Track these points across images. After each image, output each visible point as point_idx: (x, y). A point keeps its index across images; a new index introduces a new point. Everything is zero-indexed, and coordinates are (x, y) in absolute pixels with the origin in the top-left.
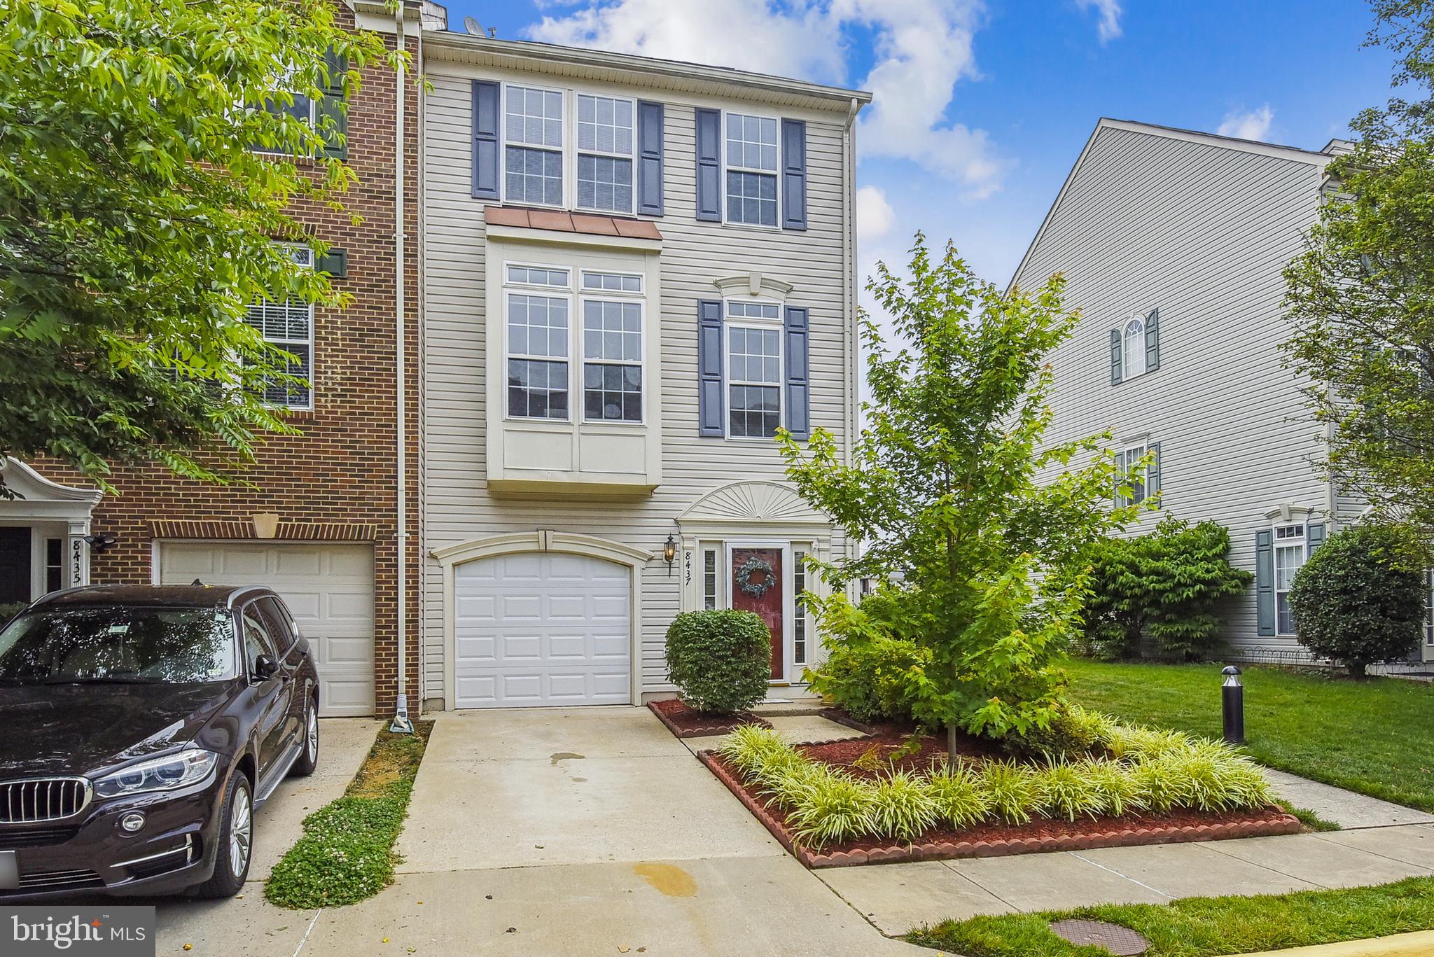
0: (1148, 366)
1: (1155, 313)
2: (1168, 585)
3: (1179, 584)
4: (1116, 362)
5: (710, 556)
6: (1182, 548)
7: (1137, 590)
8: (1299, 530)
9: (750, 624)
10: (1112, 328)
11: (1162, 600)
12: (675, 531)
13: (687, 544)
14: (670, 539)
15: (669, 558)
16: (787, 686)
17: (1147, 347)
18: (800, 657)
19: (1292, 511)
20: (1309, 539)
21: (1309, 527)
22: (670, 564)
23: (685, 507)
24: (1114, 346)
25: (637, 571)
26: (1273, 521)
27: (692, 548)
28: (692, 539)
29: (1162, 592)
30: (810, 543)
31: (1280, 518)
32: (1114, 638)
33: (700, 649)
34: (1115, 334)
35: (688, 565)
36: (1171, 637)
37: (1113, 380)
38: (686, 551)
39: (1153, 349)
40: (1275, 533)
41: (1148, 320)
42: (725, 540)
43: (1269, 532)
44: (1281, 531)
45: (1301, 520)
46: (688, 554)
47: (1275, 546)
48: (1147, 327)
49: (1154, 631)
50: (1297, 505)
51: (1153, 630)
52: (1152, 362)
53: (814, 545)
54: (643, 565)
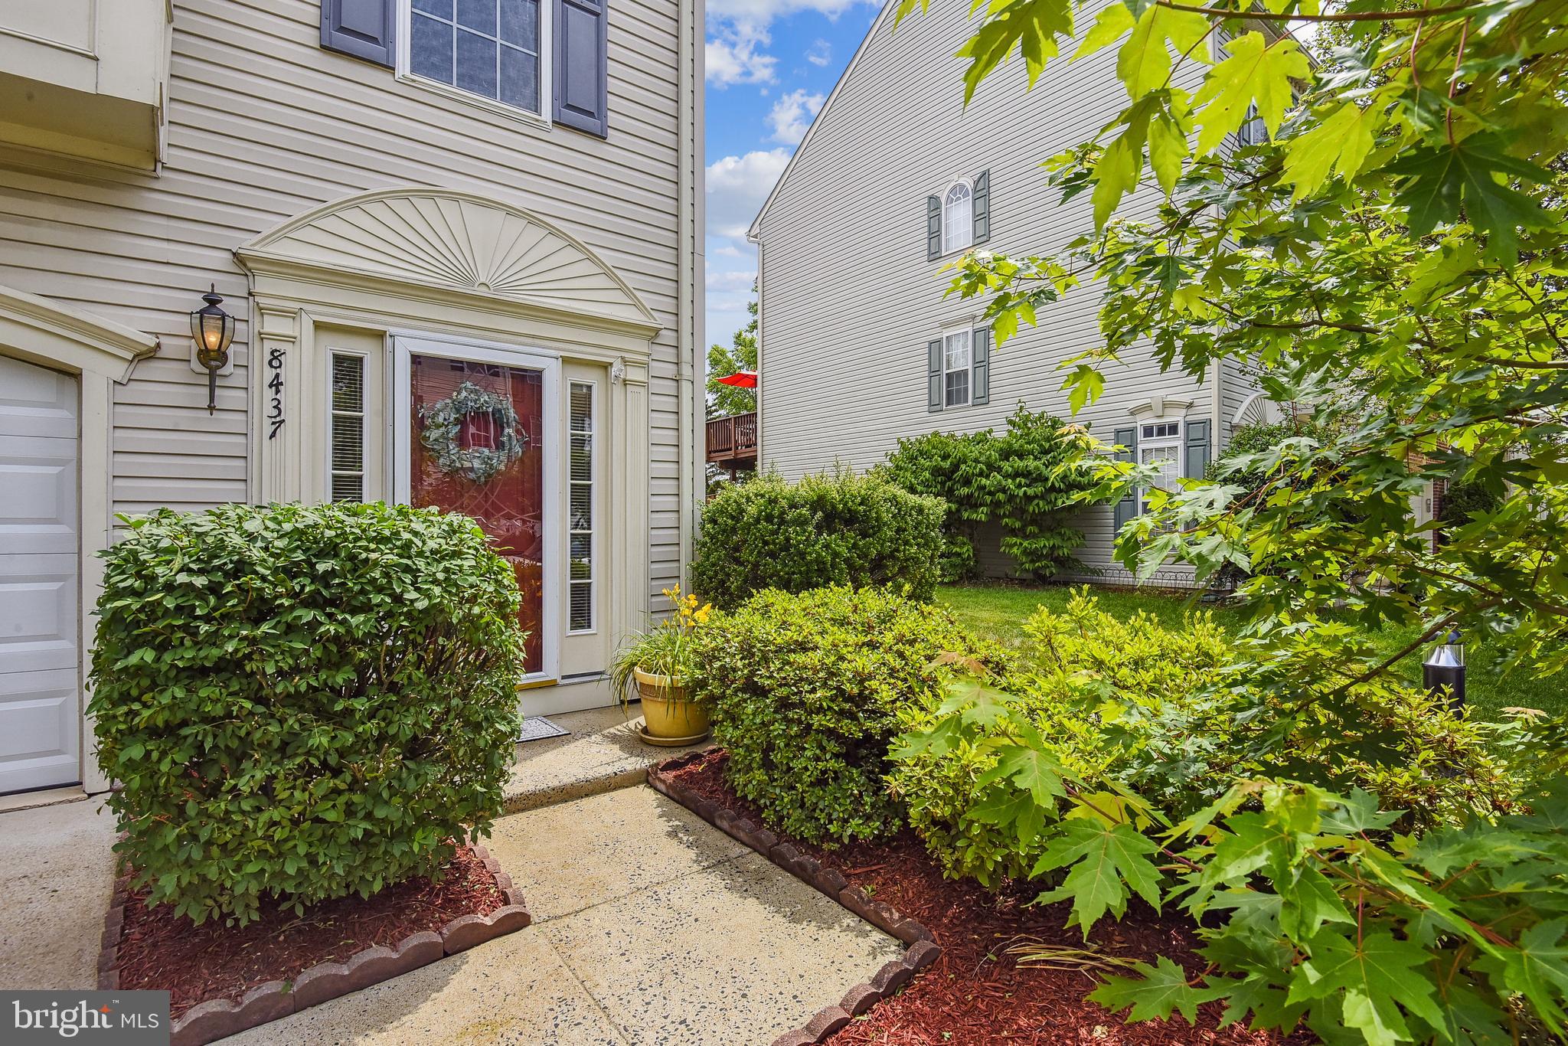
0: (975, 237)
1: (985, 175)
2: (1039, 489)
3: (1053, 488)
4: (934, 235)
5: (348, 370)
6: (1047, 445)
7: (1001, 496)
8: (1173, 429)
9: (438, 556)
10: (930, 193)
11: (1031, 509)
12: (229, 285)
13: (273, 325)
14: (212, 300)
15: (212, 360)
16: (551, 685)
17: (975, 215)
18: (580, 615)
19: (1165, 405)
20: (1187, 438)
21: (1188, 424)
22: (212, 376)
23: (270, 224)
24: (932, 214)
25: (95, 389)
26: (1138, 417)
27: (292, 340)
28: (294, 315)
29: (1029, 499)
30: (605, 367)
31: (1148, 414)
32: (959, 555)
33: (197, 672)
34: (933, 201)
35: (276, 384)
36: (1034, 555)
37: (929, 254)
38: (269, 346)
39: (982, 217)
40: (1140, 432)
41: (976, 183)
42: (392, 330)
43: (1133, 430)
44: (1148, 432)
45: (1177, 417)
46: (276, 356)
47: (1140, 447)
48: (975, 191)
49: (1015, 547)
50: (1170, 398)
51: (1012, 546)
52: (980, 231)
53: (614, 371)
54: (119, 370)
